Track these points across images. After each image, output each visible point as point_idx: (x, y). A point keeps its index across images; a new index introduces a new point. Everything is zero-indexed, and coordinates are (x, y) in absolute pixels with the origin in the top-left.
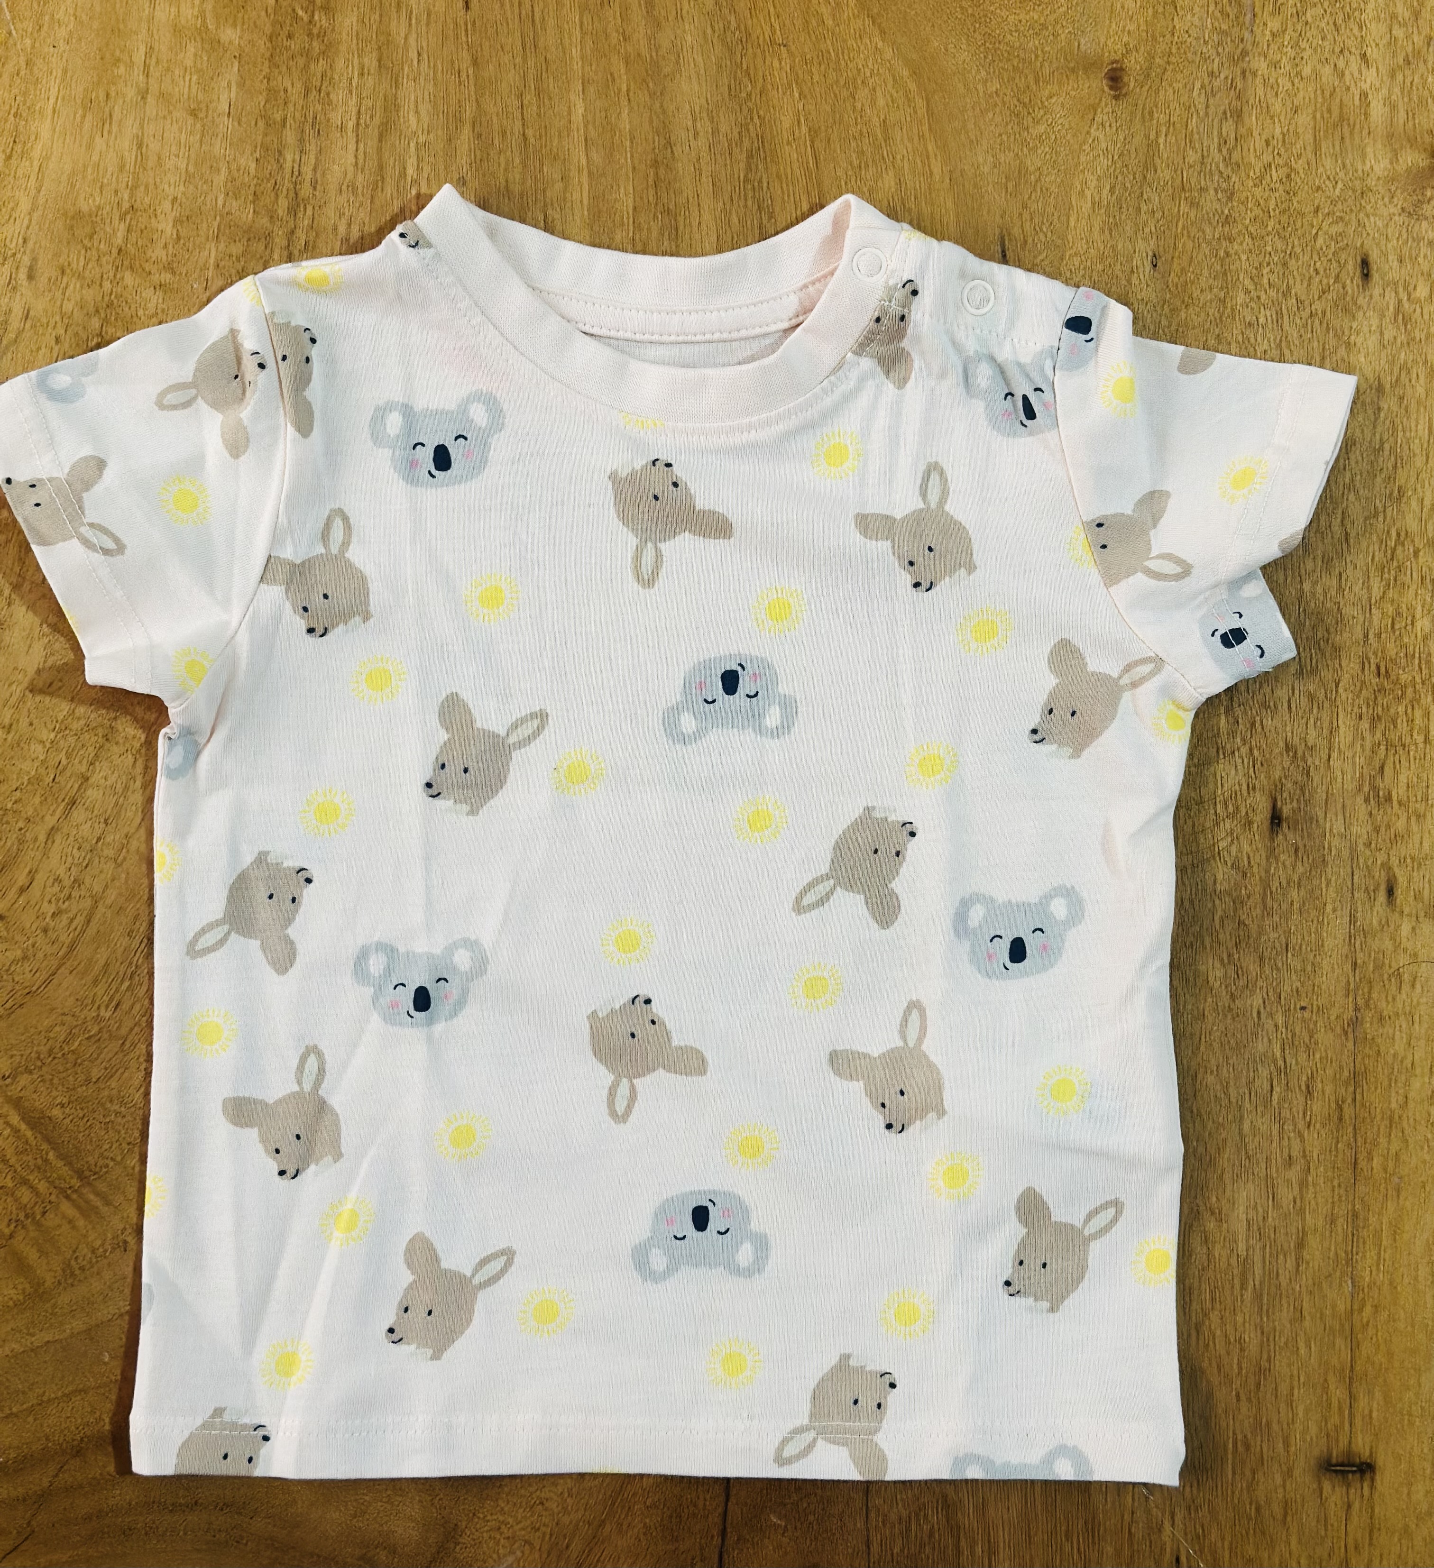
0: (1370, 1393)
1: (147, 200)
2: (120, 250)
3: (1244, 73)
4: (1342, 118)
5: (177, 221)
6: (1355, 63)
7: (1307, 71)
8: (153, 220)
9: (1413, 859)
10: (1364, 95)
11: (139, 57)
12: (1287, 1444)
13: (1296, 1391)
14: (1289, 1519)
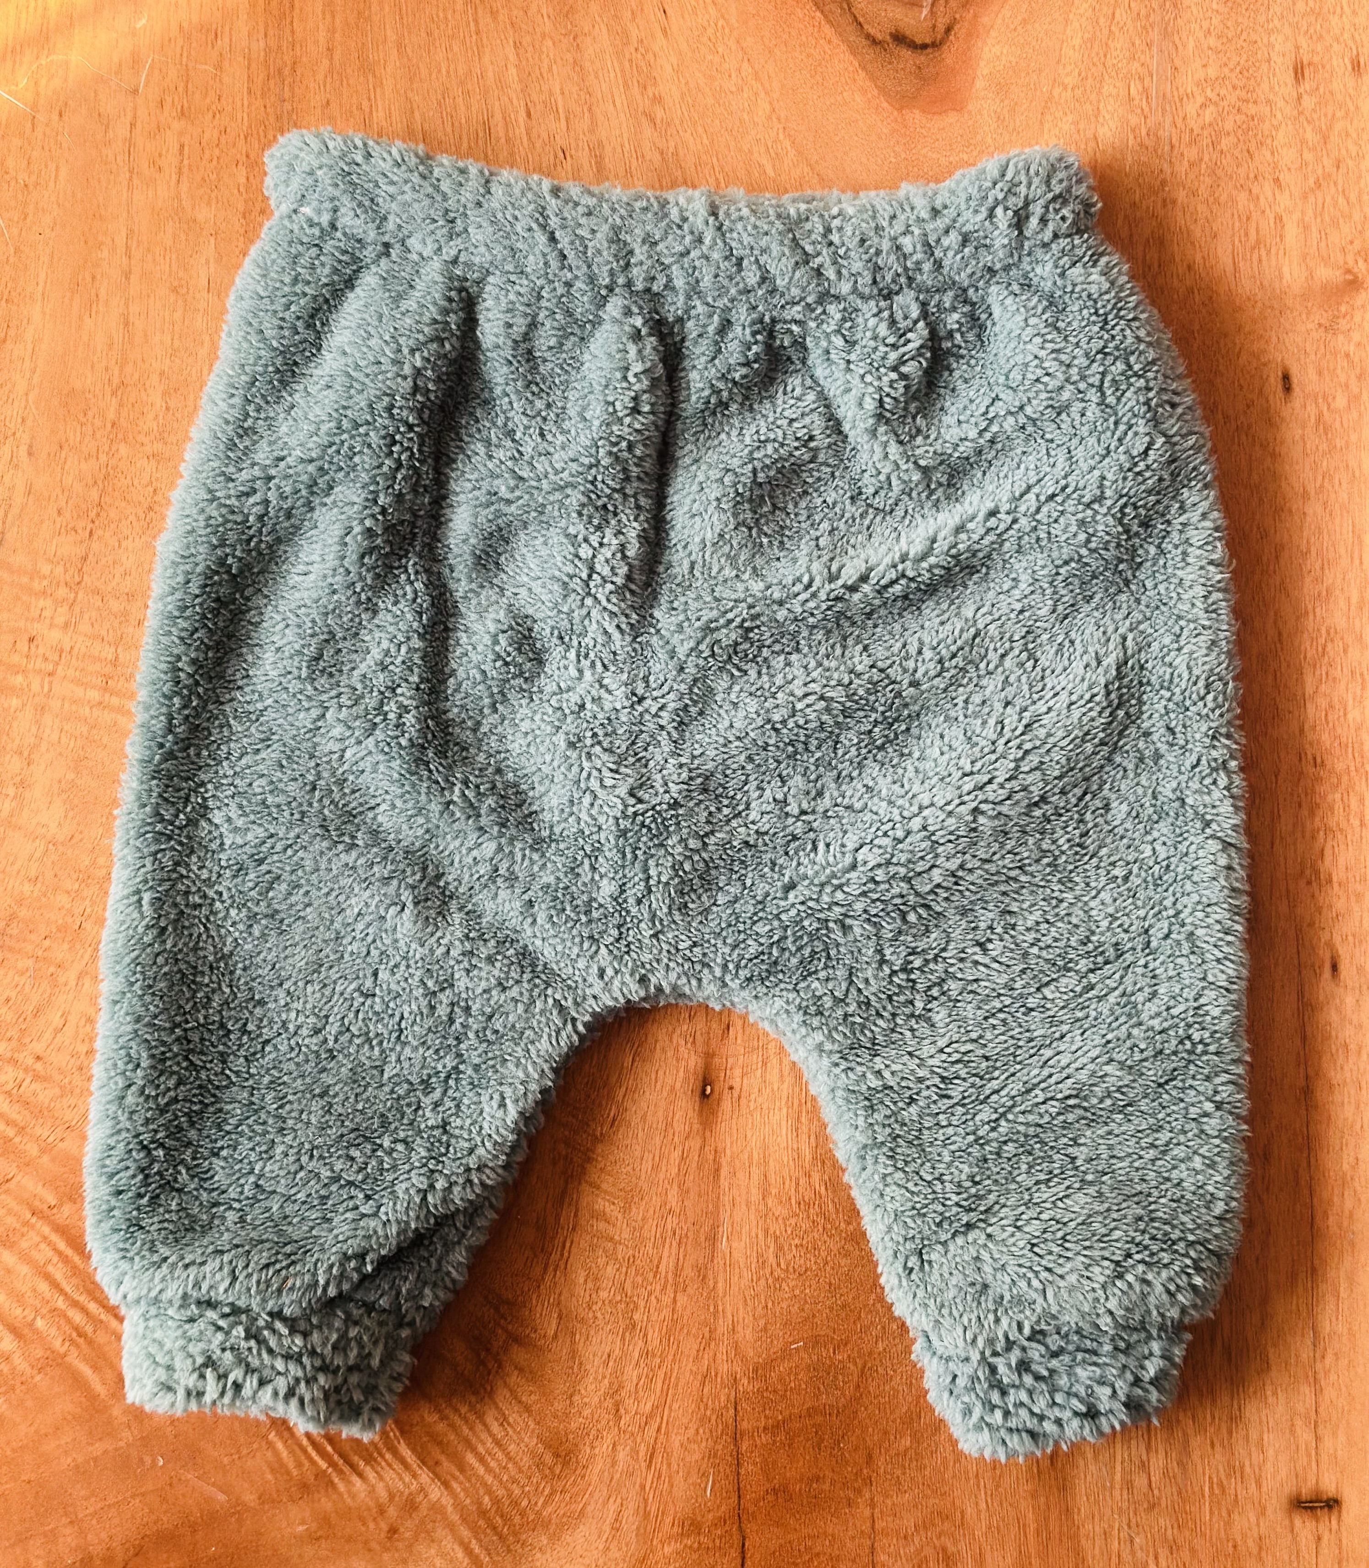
0: (1335, 1434)
1: (136, 376)
2: (113, 424)
3: (1164, 201)
4: (1258, 242)
5: (165, 394)
6: (1268, 188)
7: (1224, 198)
8: (143, 393)
9: (1354, 936)
10: (1279, 219)
11: (121, 240)
12: (1259, 1485)
13: (1265, 1437)
14: (1263, 1554)
